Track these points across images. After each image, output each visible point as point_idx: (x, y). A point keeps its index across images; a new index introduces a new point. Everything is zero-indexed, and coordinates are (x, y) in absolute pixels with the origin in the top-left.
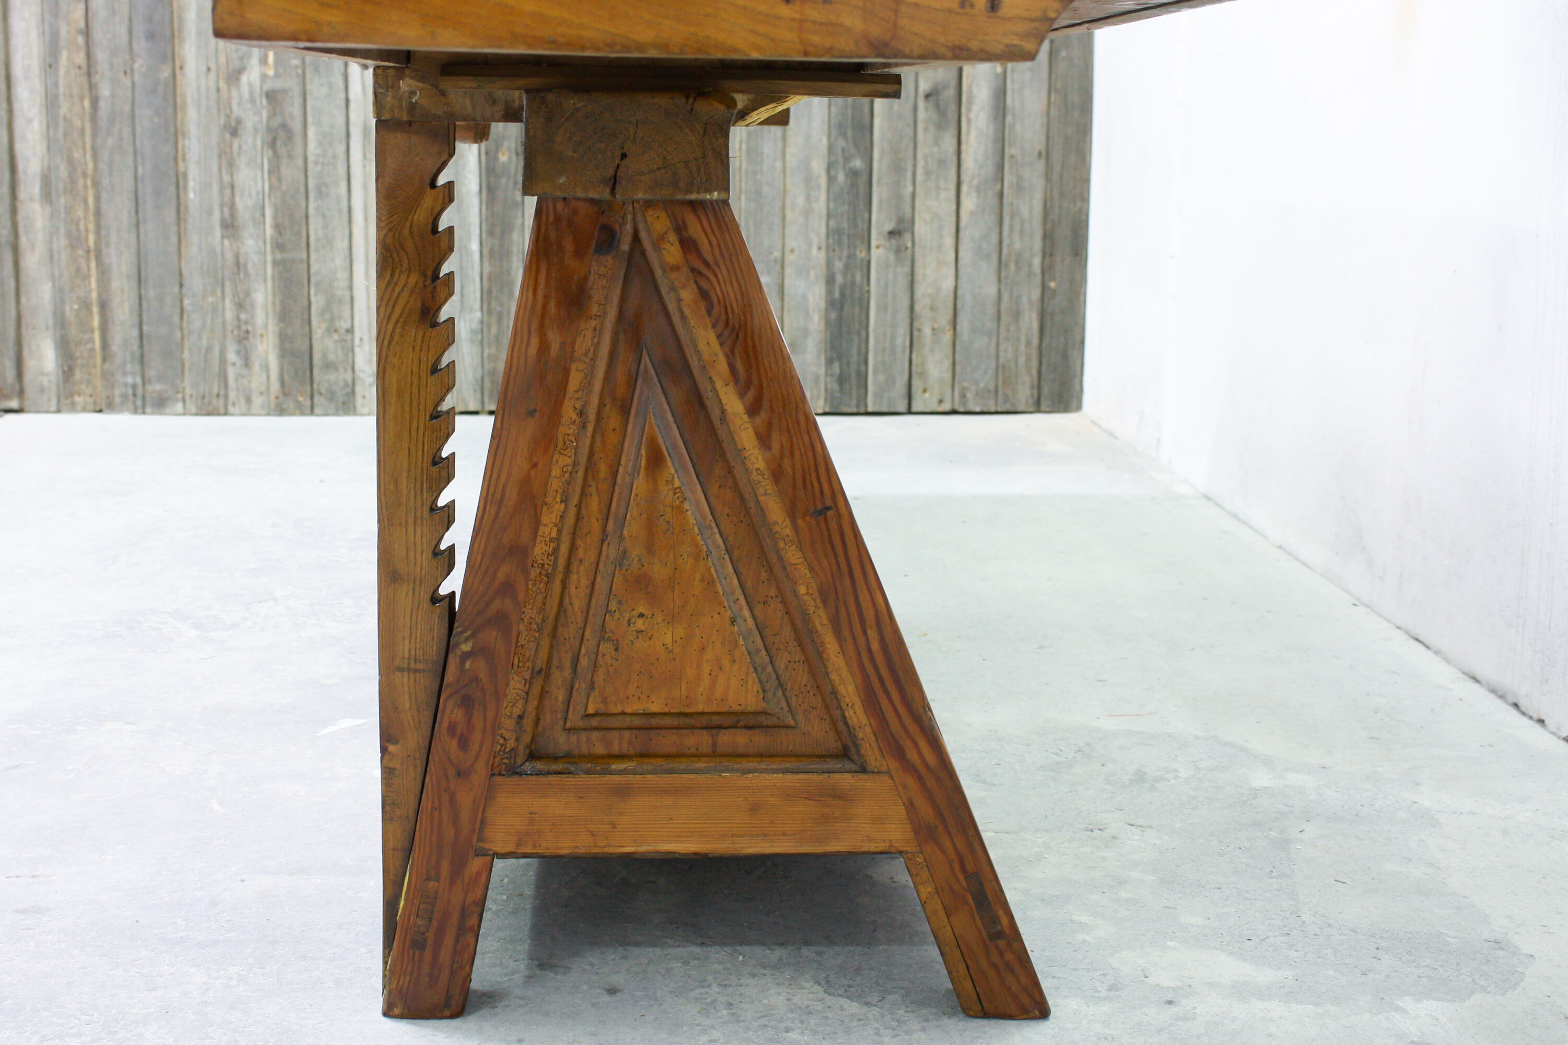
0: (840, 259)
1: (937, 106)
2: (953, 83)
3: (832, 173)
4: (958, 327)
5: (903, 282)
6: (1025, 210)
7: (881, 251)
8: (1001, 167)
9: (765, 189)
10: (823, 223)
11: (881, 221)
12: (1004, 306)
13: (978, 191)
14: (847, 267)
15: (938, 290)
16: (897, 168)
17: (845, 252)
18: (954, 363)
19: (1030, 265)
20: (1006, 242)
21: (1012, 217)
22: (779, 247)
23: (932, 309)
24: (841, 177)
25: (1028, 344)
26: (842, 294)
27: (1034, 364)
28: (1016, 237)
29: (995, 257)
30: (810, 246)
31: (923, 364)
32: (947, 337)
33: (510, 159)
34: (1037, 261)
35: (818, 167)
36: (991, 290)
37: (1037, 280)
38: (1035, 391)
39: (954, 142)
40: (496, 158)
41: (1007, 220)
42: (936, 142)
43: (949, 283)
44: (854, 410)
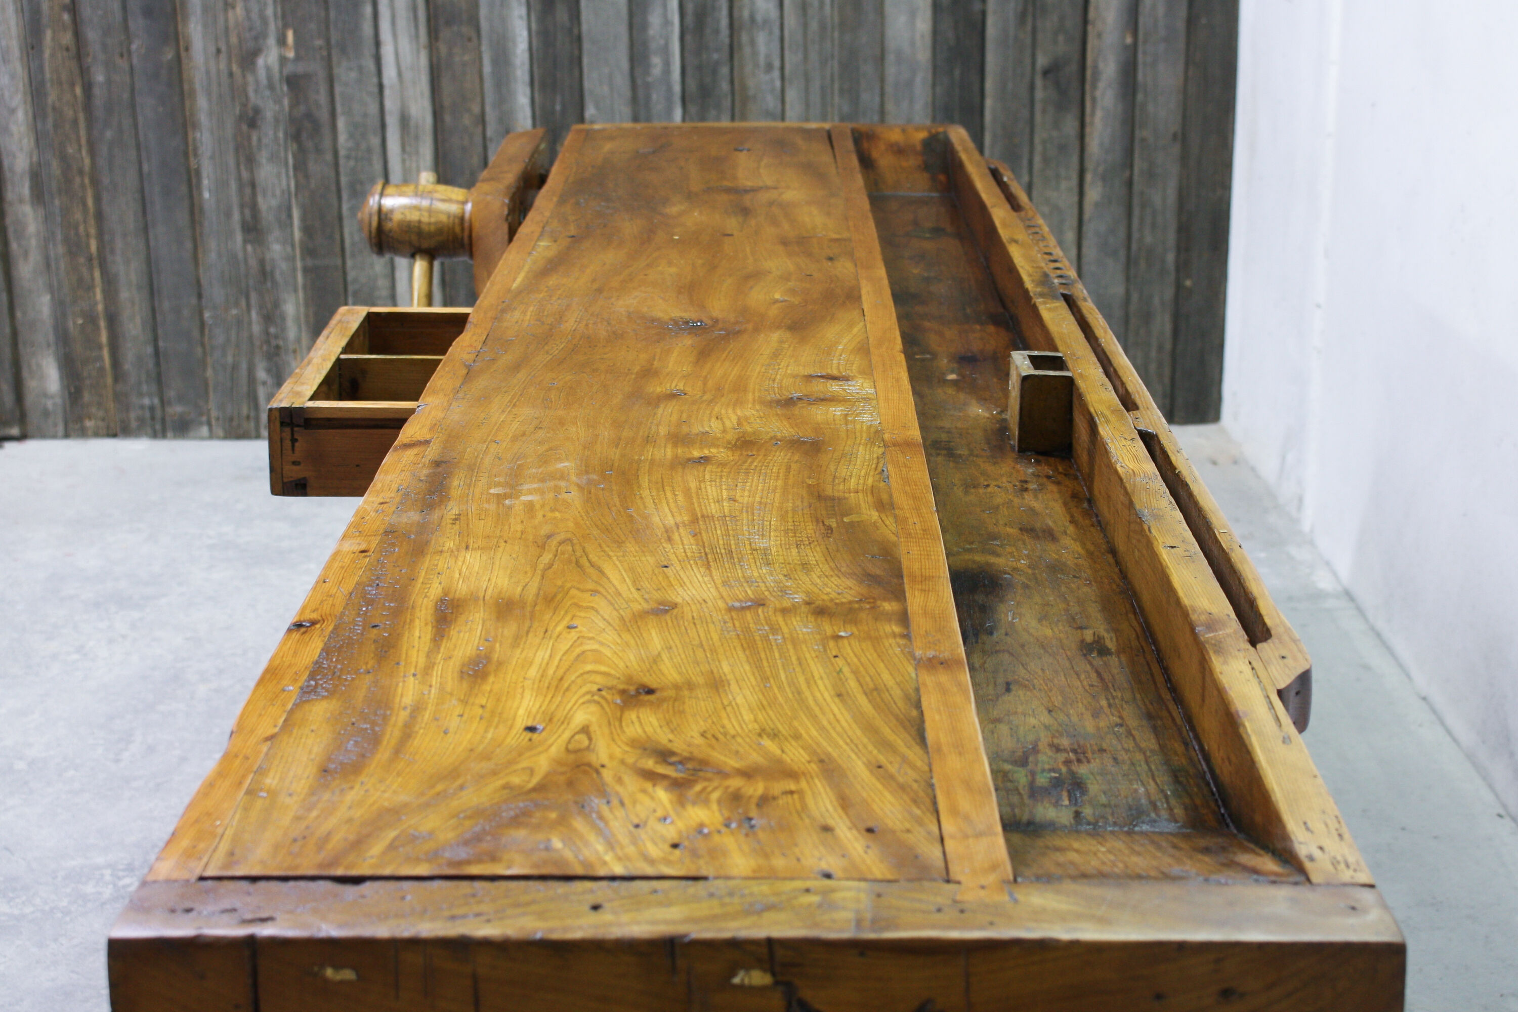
1: (1057, 84)
2: (1076, 56)
6: (1157, 199)
8: (1129, 152)
12: (1133, 307)
13: (1104, 180)
19: (1163, 261)
20: (1136, 235)
21: (1143, 206)
25: (1160, 348)
27: (1167, 371)
28: (1148, 230)
29: (1122, 253)
34: (1170, 257)
36: (1118, 290)
37: (1172, 277)
38: (1167, 401)
39: (1077, 124)
41: (1136, 212)
42: (1057, 125)
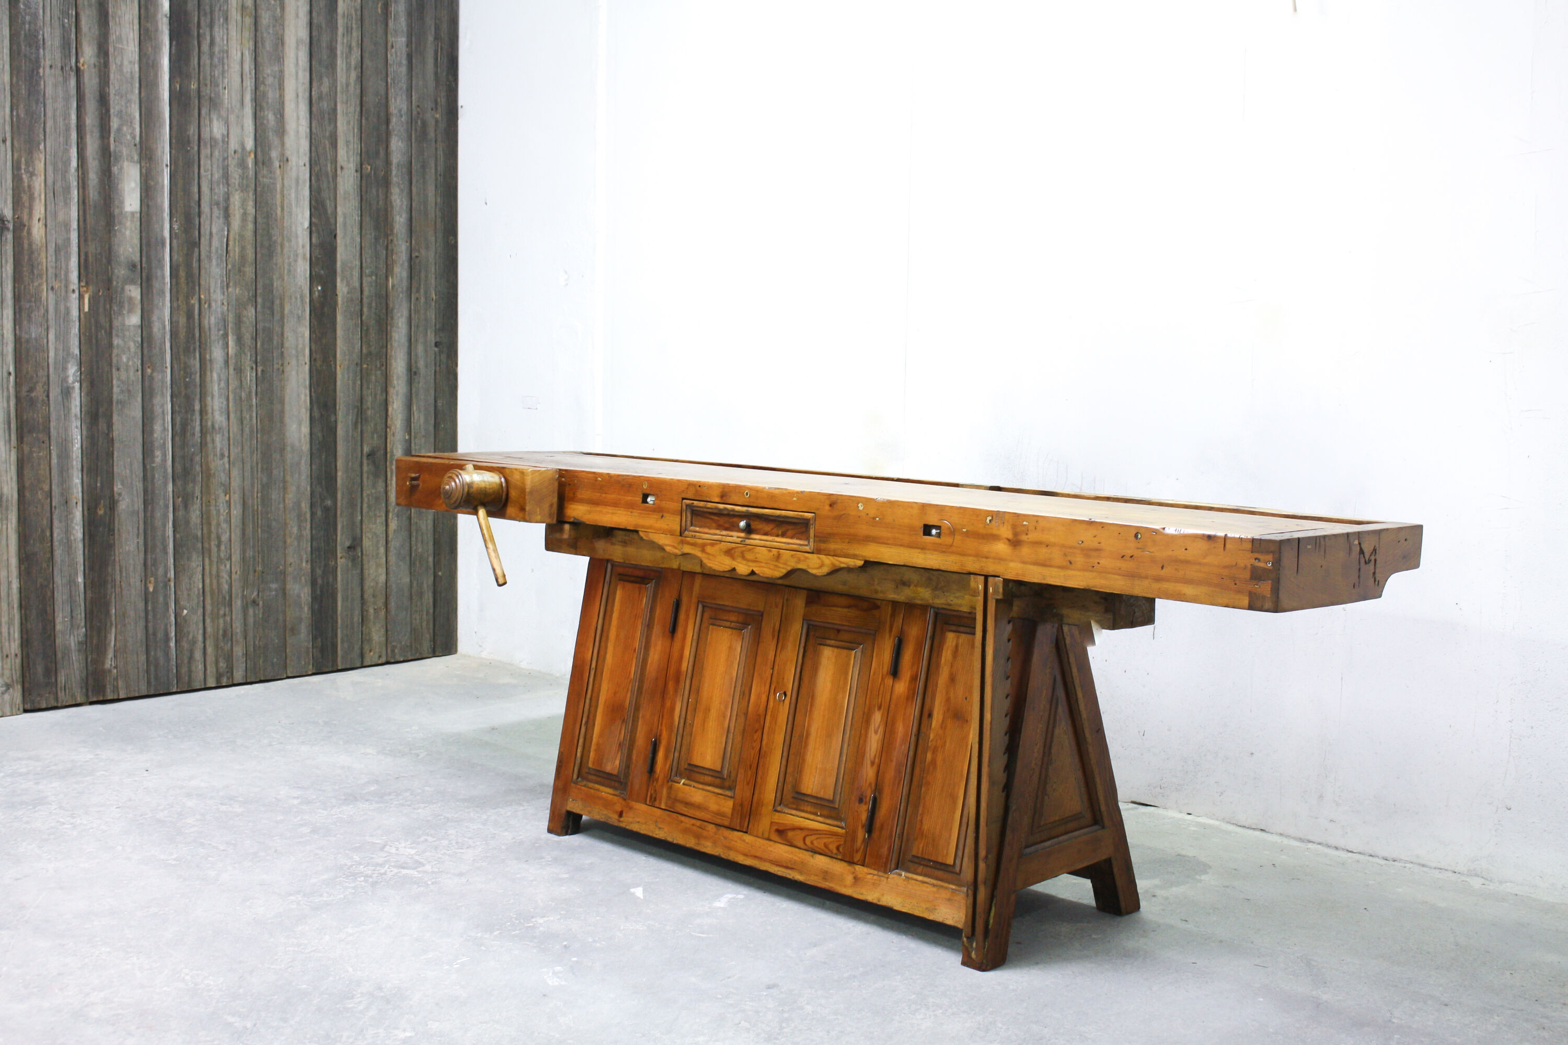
0: (320, 567)
1: (374, 462)
2: (383, 446)
3: (314, 510)
4: (389, 607)
5: (356, 580)
6: (424, 527)
7: (343, 560)
9: (274, 524)
10: (309, 544)
11: (342, 540)
12: (414, 590)
13: (398, 516)
14: (324, 572)
15: (377, 583)
16: (352, 504)
17: (323, 563)
18: (387, 631)
19: (427, 562)
20: (414, 548)
21: (417, 530)
22: (283, 562)
23: (374, 596)
24: (319, 513)
25: (428, 613)
26: (322, 591)
27: (431, 626)
28: (419, 545)
29: (408, 558)
30: (302, 562)
31: (369, 634)
32: (383, 613)
33: (105, 513)
34: (431, 559)
35: (305, 506)
36: (407, 580)
37: (432, 571)
38: (432, 643)
39: (384, 485)
40: (96, 513)
41: (414, 534)
42: (374, 486)
43: (383, 578)
44: (330, 670)
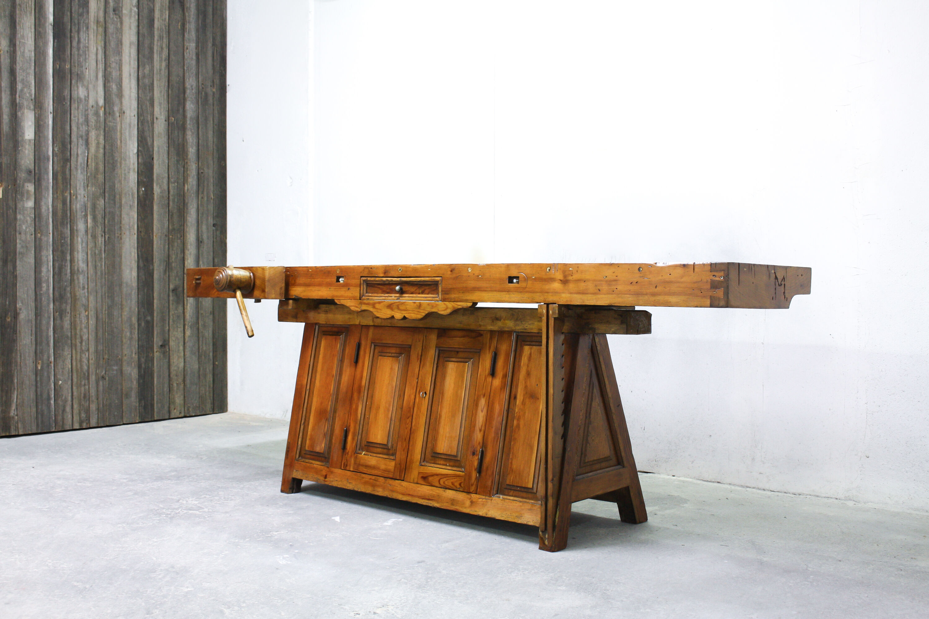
0: (143, 357)
1: (176, 295)
2: (182, 285)
3: (140, 322)
4: (186, 382)
5: (166, 366)
6: (206, 334)
7: (158, 353)
8: (198, 318)
9: (115, 330)
10: (137, 343)
11: (157, 341)
12: (201, 373)
13: (191, 328)
14: (146, 361)
15: (178, 368)
16: (163, 320)
17: (145, 355)
18: (184, 397)
19: (209, 356)
20: (201, 347)
21: (203, 336)
22: (121, 354)
23: (176, 376)
24: (143, 324)
25: (209, 387)
26: (144, 372)
27: (211, 395)
28: (204, 345)
29: (197, 353)
30: (132, 354)
31: (174, 398)
32: (182, 386)
34: (211, 354)
35: (134, 320)
36: (196, 366)
37: (212, 361)
38: (212, 405)
39: (182, 308)
41: (201, 339)
42: (176, 309)
43: (182, 365)
44: (150, 420)
